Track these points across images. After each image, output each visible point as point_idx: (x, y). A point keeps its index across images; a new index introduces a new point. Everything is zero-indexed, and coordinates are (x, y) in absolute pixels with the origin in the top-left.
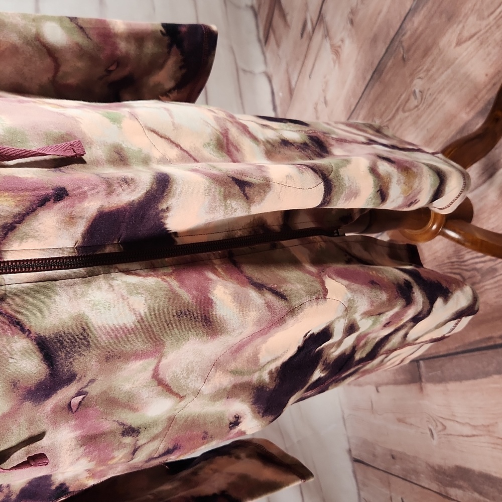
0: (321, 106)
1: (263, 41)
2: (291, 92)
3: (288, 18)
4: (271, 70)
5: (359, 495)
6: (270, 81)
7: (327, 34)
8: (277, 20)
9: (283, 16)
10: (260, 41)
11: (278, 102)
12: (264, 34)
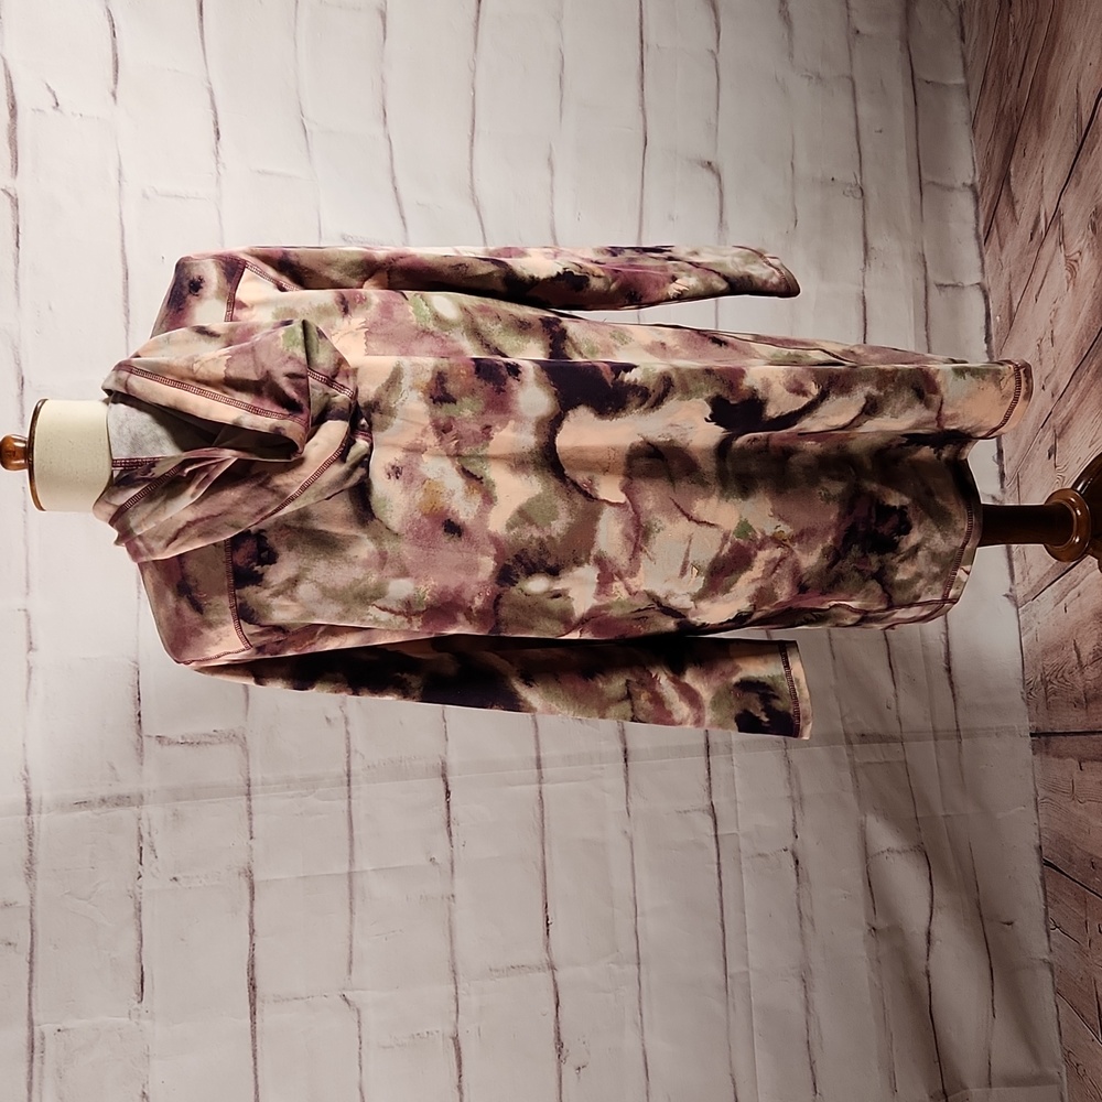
0: (1046, 344)
1: (983, 239)
2: (1011, 317)
3: (1018, 207)
4: (989, 282)
5: (1046, 913)
6: (986, 298)
7: (1061, 242)
8: (1003, 209)
9: (1012, 203)
10: (977, 237)
11: (993, 331)
12: (985, 228)
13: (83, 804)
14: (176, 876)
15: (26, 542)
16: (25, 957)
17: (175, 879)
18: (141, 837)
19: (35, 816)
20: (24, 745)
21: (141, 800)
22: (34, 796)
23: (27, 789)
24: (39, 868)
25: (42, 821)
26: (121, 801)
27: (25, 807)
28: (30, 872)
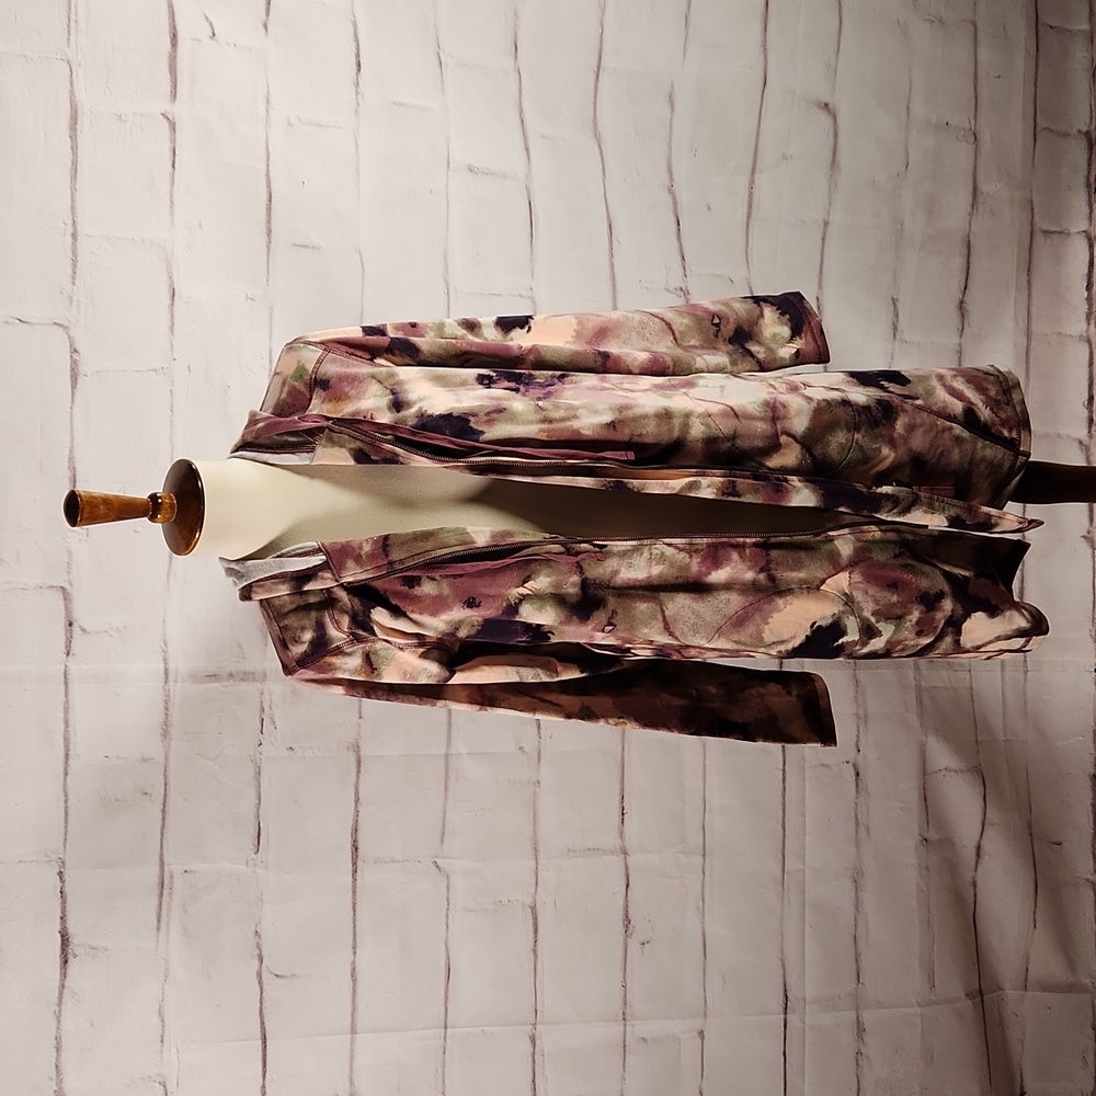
6: (1091, 246)
10: (1088, 185)
13: (213, 677)
14: (292, 746)
16: (159, 806)
17: (291, 749)
18: (263, 710)
19: (171, 683)
20: (164, 621)
21: (264, 676)
22: (171, 666)
23: (165, 660)
24: (173, 731)
25: (177, 689)
26: (247, 676)
27: (163, 676)
28: (166, 733)
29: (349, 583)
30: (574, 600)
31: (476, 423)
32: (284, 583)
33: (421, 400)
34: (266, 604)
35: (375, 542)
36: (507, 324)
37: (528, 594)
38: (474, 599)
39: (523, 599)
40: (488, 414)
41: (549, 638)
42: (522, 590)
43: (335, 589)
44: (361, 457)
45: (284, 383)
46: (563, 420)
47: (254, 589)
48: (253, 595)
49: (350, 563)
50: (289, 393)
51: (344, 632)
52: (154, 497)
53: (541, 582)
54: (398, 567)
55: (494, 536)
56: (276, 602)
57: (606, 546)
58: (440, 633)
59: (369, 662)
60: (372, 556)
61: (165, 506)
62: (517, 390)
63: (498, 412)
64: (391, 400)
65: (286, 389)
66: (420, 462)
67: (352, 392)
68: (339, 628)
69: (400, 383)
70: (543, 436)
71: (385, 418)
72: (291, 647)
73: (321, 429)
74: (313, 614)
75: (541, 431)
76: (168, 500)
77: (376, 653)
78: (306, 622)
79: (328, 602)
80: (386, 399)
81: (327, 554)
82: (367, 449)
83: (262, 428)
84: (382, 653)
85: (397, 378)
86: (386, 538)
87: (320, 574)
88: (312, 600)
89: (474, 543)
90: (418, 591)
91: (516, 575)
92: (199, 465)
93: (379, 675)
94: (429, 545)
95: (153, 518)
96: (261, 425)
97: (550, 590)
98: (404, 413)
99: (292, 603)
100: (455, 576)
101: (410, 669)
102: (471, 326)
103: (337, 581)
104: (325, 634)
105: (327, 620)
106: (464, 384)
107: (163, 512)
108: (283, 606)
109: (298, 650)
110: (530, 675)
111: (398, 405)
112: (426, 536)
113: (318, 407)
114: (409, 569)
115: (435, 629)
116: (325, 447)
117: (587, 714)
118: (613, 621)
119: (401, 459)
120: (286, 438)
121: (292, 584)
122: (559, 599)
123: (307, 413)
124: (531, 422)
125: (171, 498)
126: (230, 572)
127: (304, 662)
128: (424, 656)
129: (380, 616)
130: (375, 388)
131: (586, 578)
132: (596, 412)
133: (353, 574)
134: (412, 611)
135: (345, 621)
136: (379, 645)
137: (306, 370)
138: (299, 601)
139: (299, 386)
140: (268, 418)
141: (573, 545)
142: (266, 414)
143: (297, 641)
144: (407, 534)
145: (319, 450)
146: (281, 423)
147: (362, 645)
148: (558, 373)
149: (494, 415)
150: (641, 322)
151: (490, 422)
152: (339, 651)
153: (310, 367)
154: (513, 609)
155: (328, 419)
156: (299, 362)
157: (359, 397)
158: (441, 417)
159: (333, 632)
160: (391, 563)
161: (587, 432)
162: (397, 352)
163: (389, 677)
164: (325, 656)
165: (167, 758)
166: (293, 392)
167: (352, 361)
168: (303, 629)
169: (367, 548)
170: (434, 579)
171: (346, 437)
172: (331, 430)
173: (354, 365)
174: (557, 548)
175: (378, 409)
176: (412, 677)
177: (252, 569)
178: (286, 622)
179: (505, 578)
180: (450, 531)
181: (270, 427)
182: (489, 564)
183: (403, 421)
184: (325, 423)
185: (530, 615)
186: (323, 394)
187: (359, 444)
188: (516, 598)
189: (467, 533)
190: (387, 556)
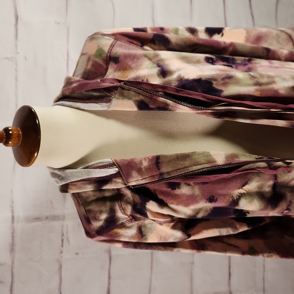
13: (38, 219)
14: (78, 252)
15: (16, 96)
16: (8, 288)
17: (77, 254)
18: (63, 235)
19: (16, 224)
20: (12, 191)
21: (63, 218)
22: (16, 215)
23: (13, 212)
24: (17, 248)
25: (18, 226)
26: (55, 218)
27: (11, 219)
28: (12, 249)
29: (133, 186)
30: (268, 195)
31: (217, 84)
32: (90, 184)
33: (179, 70)
34: (77, 197)
35: (151, 160)
36: (211, 31)
37: (244, 193)
38: (213, 197)
39: (241, 196)
40: (223, 79)
41: (246, 215)
42: (241, 191)
43: (123, 189)
44: (142, 106)
45: (89, 59)
46: (267, 84)
47: (70, 186)
48: (69, 190)
49: (135, 174)
50: (93, 66)
51: (127, 215)
52: (6, 130)
53: (253, 186)
54: (166, 176)
55: (228, 157)
56: (84, 195)
57: (291, 163)
58: (188, 216)
59: (141, 232)
60: (148, 169)
61: (15, 136)
62: (231, 66)
63: (228, 79)
64: (159, 70)
65: (90, 64)
66: (183, 109)
67: (133, 65)
68: (125, 213)
69: (162, 60)
70: (257, 94)
71: (157, 81)
72: (93, 222)
73: (115, 88)
74: (108, 204)
75: (257, 90)
76: (16, 131)
77: (145, 226)
78: (103, 208)
79: (118, 196)
80: (155, 70)
81: (119, 167)
82: (147, 100)
83: (76, 87)
84: (149, 226)
85: (160, 58)
86: (158, 158)
87: (114, 179)
88: (107, 194)
89: (215, 162)
90: (178, 192)
91: (239, 182)
92: (37, 110)
93: (146, 239)
94: (187, 163)
95: (6, 144)
96: (75, 85)
97: (256, 190)
98: (168, 78)
99: (94, 196)
100: (203, 183)
101: (164, 235)
102: (192, 31)
103: (125, 184)
104: (115, 215)
105: (117, 208)
106: (198, 62)
107: (13, 139)
108: (88, 197)
109: (97, 225)
110: (225, 232)
111: (164, 73)
112: (185, 157)
113: (112, 74)
114: (174, 178)
115: (185, 214)
116: (118, 99)
117: (253, 252)
118: (290, 208)
119: (170, 107)
120: (92, 93)
121: (95, 185)
122: (260, 195)
123: (105, 77)
124: (249, 85)
125: (18, 131)
126: (54, 175)
127: (100, 232)
128: (174, 228)
129: (152, 206)
130: (147, 63)
131: (277, 182)
132: (284, 79)
133: (136, 180)
134: (172, 203)
135: (129, 209)
136: (147, 222)
137: (104, 51)
138: (99, 195)
139: (100, 61)
140: (79, 81)
141: (273, 163)
142: (78, 78)
143: (96, 219)
144: (171, 156)
145: (114, 101)
146: (89, 83)
147: (137, 222)
148: (247, 58)
149: (227, 80)
150: (277, 34)
151: (225, 84)
152: (123, 226)
153: (106, 49)
154: (236, 202)
155: (120, 81)
156: (99, 46)
157: (137, 68)
158: (194, 81)
159: (120, 214)
160: (161, 174)
161: (282, 92)
162: (157, 42)
163: (152, 239)
164: (114, 228)
165: (13, 262)
166: (95, 65)
167: (132, 46)
168: (101, 212)
169: (145, 164)
170: (189, 185)
171: (133, 93)
172: (123, 88)
173: (133, 49)
174: (263, 164)
175: (151, 76)
176: (165, 239)
177: (69, 175)
178: (90, 207)
179: (233, 184)
180: (200, 154)
181: (81, 86)
182: (225, 176)
183: (169, 83)
184: (118, 84)
185: (244, 205)
186: (115, 66)
187: (141, 97)
188: (237, 195)
189: (211, 155)
190: (159, 169)
